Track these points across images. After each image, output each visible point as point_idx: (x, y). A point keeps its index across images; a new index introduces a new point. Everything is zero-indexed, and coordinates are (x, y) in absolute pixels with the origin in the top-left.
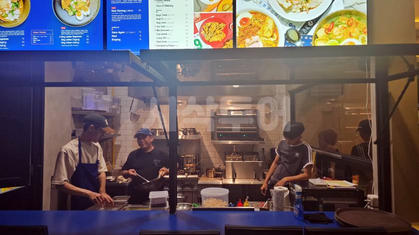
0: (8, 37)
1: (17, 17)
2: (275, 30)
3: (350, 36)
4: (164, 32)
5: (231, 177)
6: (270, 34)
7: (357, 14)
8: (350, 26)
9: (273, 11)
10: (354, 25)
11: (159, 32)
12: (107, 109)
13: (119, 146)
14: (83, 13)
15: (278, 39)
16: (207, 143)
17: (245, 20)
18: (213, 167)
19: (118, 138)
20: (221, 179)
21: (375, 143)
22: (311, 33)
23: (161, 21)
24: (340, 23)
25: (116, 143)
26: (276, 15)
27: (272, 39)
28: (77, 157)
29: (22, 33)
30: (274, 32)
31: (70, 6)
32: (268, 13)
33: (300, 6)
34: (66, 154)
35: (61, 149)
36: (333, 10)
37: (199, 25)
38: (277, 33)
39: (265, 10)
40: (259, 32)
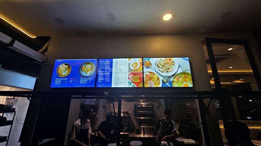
0: (61, 80)
1: (66, 73)
2: (158, 78)
3: (186, 81)
4: (117, 79)
5: (143, 134)
6: (156, 80)
7: (187, 74)
8: (185, 78)
9: (157, 72)
10: (187, 77)
11: (116, 79)
12: (94, 104)
13: (97, 118)
14: (89, 72)
15: (159, 82)
16: (133, 118)
17: (147, 75)
18: (135, 129)
19: (97, 115)
20: (139, 135)
21: (201, 123)
22: (172, 80)
23: (117, 75)
24: (182, 77)
25: (96, 117)
26: (158, 73)
27: (157, 82)
28: (80, 127)
29: (66, 79)
30: (158, 79)
31: (85, 70)
32: (155, 73)
33: (167, 71)
34: (76, 126)
35: (74, 124)
36: (178, 72)
37: (130, 77)
38: (159, 80)
39: (154, 72)
40: (152, 79)
